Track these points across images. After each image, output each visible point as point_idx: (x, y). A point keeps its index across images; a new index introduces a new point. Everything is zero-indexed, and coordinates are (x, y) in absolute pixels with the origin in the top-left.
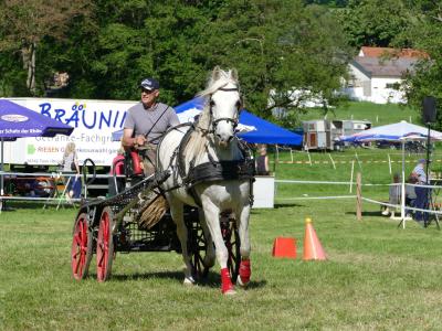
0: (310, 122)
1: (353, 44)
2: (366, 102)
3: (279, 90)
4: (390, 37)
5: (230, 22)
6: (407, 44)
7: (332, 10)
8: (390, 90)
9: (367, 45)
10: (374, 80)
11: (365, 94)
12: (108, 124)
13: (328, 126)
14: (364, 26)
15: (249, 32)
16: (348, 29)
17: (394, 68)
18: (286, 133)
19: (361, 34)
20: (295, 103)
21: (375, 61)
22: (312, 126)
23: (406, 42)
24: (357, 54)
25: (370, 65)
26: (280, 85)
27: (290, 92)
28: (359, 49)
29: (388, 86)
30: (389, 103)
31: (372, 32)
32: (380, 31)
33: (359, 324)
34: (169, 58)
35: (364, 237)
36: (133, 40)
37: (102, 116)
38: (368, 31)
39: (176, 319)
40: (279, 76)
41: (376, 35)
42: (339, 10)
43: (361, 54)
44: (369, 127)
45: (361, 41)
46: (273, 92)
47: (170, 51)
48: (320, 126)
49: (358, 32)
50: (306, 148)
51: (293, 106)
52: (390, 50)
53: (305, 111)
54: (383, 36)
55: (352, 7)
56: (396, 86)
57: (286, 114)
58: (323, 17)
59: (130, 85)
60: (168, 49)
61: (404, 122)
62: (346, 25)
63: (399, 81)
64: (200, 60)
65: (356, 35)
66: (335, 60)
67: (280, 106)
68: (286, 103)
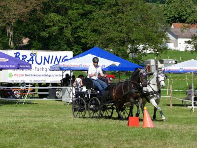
0: (148, 60)
1: (169, 22)
2: (175, 50)
3: (132, 45)
8: (187, 44)
9: (175, 22)
10: (179, 39)
11: (175, 46)
12: (48, 62)
13: (156, 62)
14: (174, 13)
15: (118, 17)
16: (166, 14)
17: (189, 33)
19: (174, 16)
20: (140, 51)
21: (179, 30)
22: (149, 62)
25: (177, 32)
27: (138, 46)
28: (171, 24)
29: (186, 42)
30: (186, 50)
31: (178, 16)
32: (182, 16)
34: (79, 30)
35: (173, 116)
36: (61, 21)
37: (45, 58)
38: (176, 16)
40: (133, 37)
41: (180, 18)
42: (162, 5)
43: (172, 27)
44: (176, 62)
45: (172, 20)
46: (130, 46)
48: (153, 62)
49: (171, 16)
52: (186, 24)
53: (145, 55)
54: (184, 18)
55: (168, 4)
56: (189, 42)
57: (136, 56)
61: (193, 60)
62: (165, 12)
63: (191, 40)
64: (94, 31)
65: (170, 18)
66: (160, 30)
67: (133, 52)
68: (136, 51)
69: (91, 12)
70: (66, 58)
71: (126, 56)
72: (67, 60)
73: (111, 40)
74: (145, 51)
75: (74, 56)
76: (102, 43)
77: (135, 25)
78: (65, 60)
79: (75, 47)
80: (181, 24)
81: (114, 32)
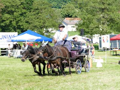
1: (63, 17)
4: (72, 15)
5: (34, 13)
6: (76, 17)
7: (58, 9)
8: (72, 28)
9: (66, 17)
10: (68, 26)
12: (6, 38)
14: (66, 13)
15: (38, 15)
16: (62, 14)
17: (73, 23)
18: (48, 39)
19: (66, 15)
20: (50, 31)
21: (68, 21)
23: (76, 16)
24: (64, 19)
26: (46, 27)
27: (49, 29)
28: (64, 18)
29: (72, 27)
30: (72, 31)
31: (68, 14)
33: (69, 82)
34: (19, 22)
36: (11, 18)
37: (4, 36)
38: (67, 14)
39: (26, 83)
40: (46, 25)
42: (60, 9)
43: (65, 19)
45: (65, 16)
46: (45, 29)
47: (20, 20)
49: (64, 14)
50: (53, 42)
51: (49, 32)
52: (72, 18)
53: (53, 33)
54: (70, 15)
55: (62, 8)
56: (74, 27)
57: (48, 34)
58: (56, 11)
59: (10, 29)
60: (19, 19)
61: (76, 35)
62: (61, 13)
63: (75, 26)
64: (27, 22)
65: (64, 15)
66: (59, 21)
67: (46, 32)
68: (48, 31)
69: (25, 13)
70: (14, 36)
71: (43, 34)
72: (15, 36)
73: (36, 27)
74: (52, 32)
75: (18, 34)
76: (31, 28)
77: (47, 19)
78: (14, 37)
79: (18, 30)
80: (70, 18)
81: (37, 23)
